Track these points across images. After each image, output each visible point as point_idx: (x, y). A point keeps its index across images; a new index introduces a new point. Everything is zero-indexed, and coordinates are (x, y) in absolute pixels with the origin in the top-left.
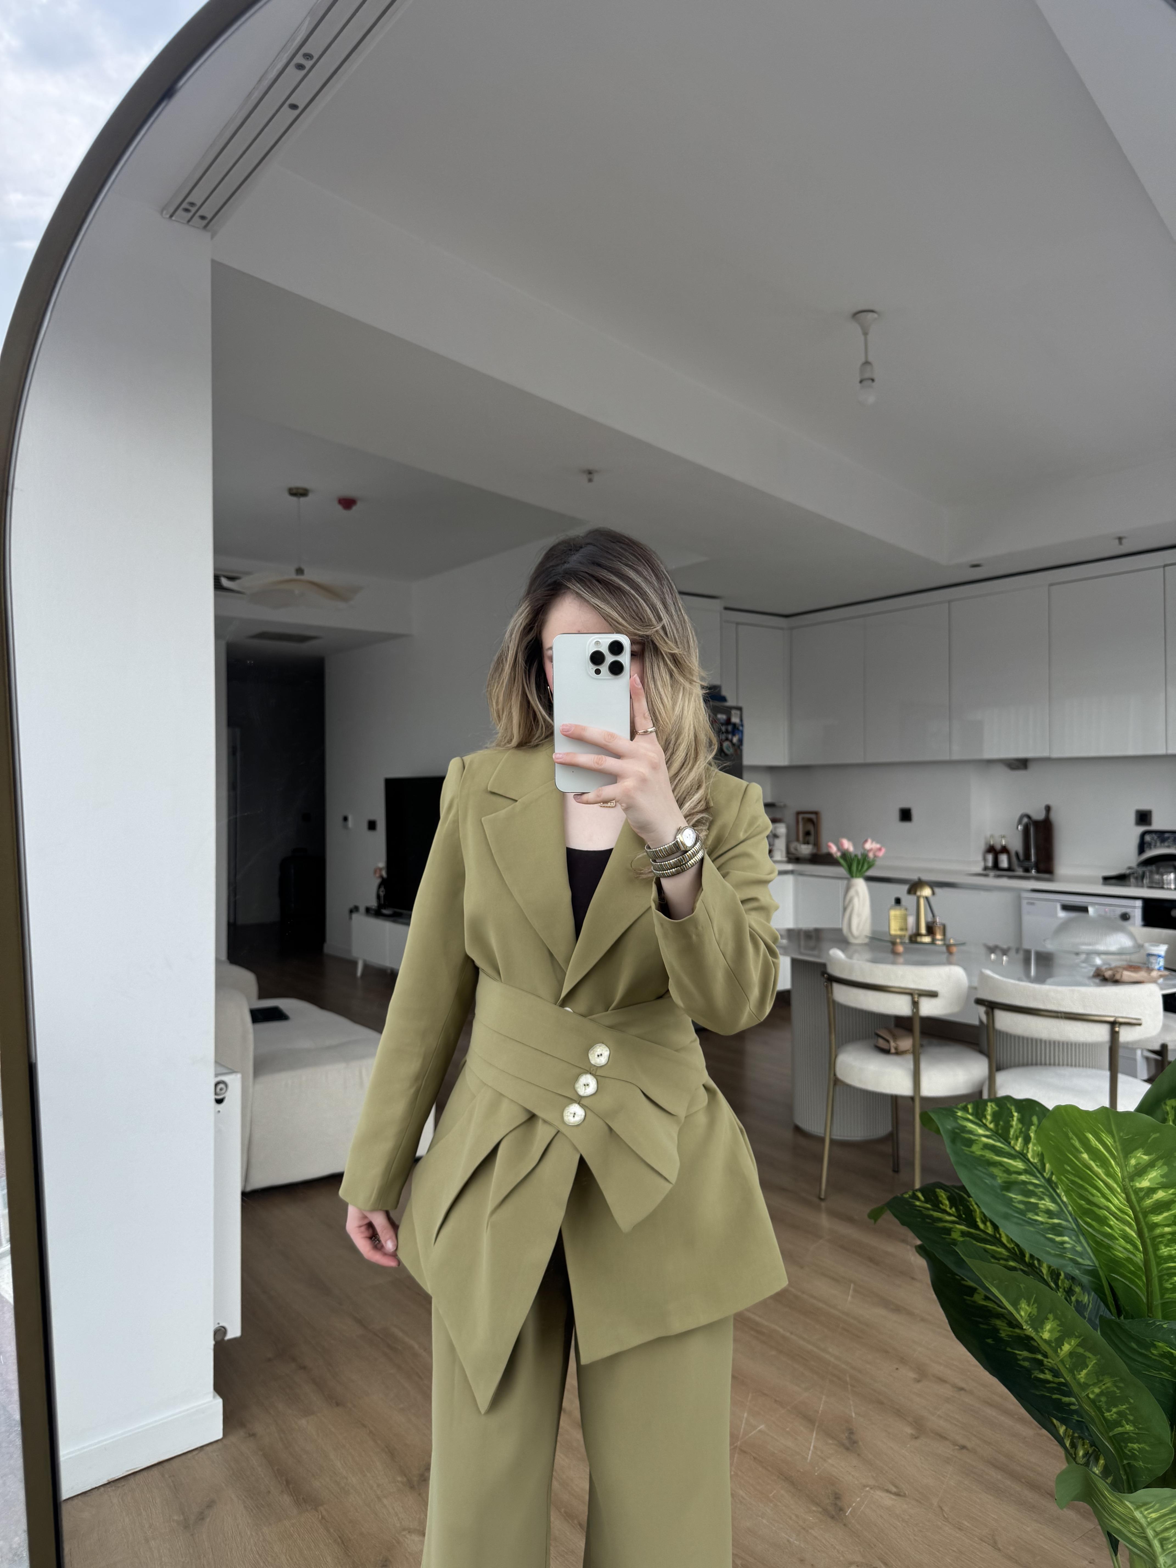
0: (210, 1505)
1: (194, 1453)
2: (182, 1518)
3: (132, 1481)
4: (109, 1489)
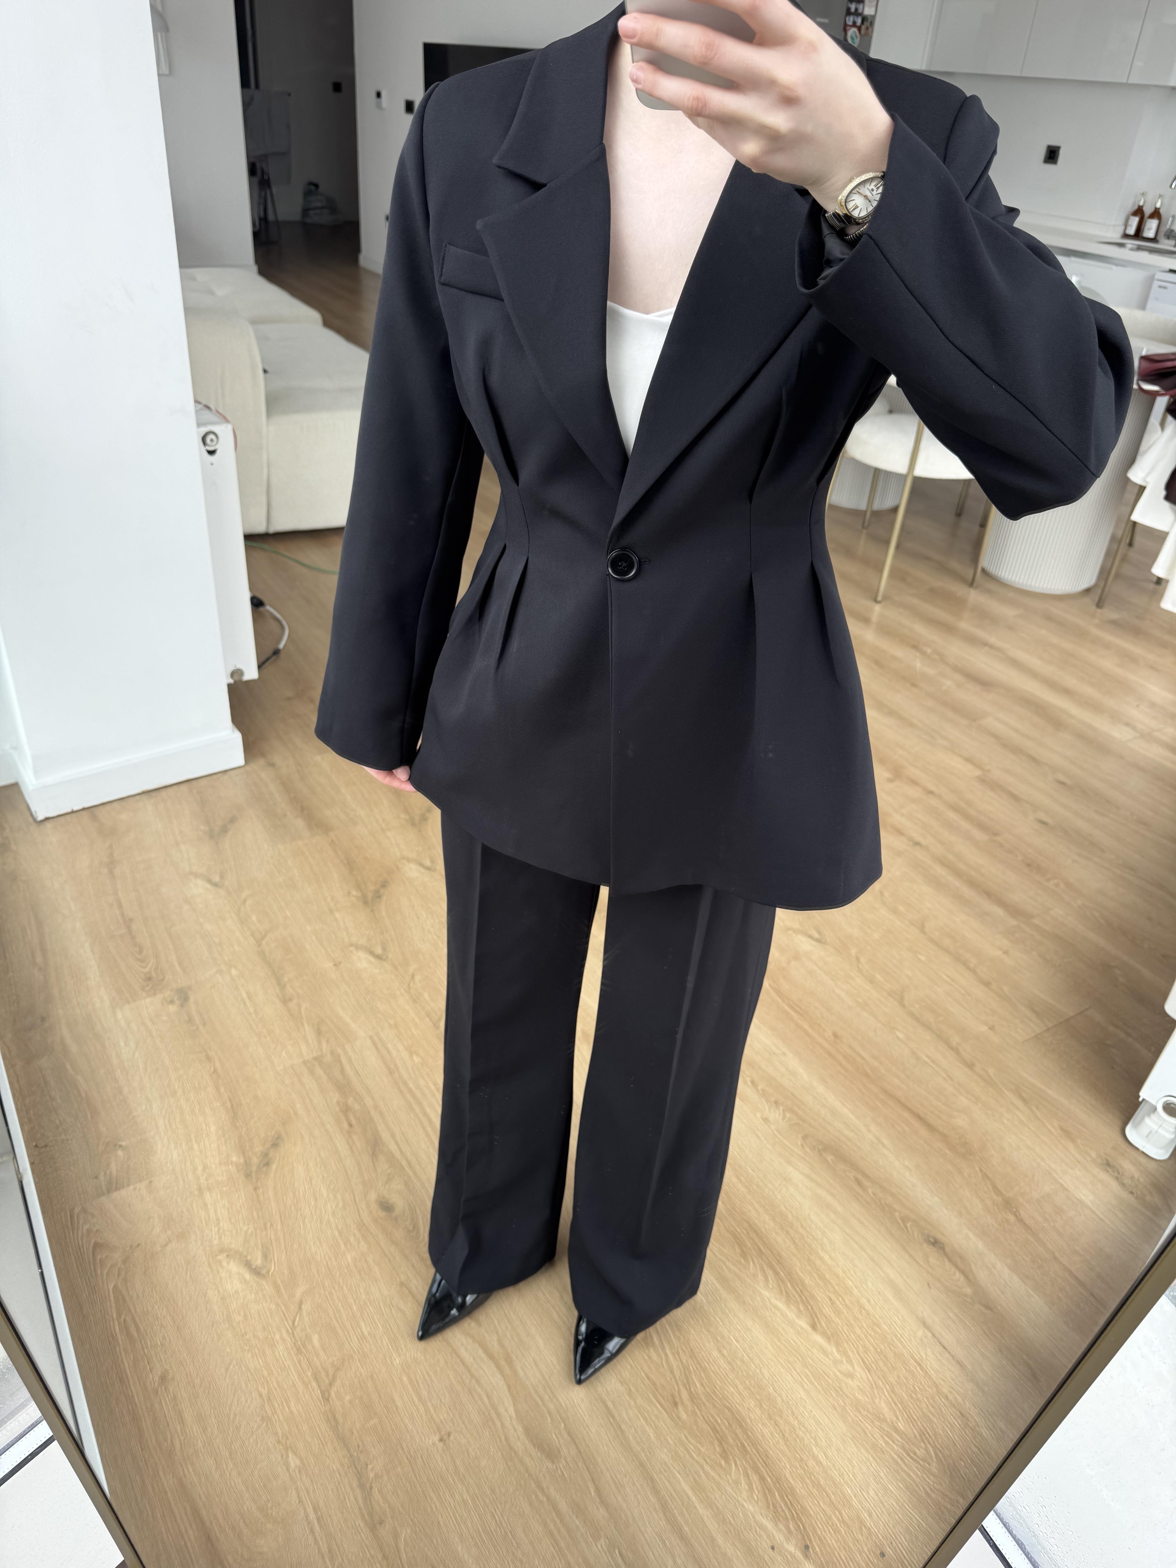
0: (233, 820)
1: (219, 775)
2: (207, 828)
3: (163, 793)
4: (144, 797)
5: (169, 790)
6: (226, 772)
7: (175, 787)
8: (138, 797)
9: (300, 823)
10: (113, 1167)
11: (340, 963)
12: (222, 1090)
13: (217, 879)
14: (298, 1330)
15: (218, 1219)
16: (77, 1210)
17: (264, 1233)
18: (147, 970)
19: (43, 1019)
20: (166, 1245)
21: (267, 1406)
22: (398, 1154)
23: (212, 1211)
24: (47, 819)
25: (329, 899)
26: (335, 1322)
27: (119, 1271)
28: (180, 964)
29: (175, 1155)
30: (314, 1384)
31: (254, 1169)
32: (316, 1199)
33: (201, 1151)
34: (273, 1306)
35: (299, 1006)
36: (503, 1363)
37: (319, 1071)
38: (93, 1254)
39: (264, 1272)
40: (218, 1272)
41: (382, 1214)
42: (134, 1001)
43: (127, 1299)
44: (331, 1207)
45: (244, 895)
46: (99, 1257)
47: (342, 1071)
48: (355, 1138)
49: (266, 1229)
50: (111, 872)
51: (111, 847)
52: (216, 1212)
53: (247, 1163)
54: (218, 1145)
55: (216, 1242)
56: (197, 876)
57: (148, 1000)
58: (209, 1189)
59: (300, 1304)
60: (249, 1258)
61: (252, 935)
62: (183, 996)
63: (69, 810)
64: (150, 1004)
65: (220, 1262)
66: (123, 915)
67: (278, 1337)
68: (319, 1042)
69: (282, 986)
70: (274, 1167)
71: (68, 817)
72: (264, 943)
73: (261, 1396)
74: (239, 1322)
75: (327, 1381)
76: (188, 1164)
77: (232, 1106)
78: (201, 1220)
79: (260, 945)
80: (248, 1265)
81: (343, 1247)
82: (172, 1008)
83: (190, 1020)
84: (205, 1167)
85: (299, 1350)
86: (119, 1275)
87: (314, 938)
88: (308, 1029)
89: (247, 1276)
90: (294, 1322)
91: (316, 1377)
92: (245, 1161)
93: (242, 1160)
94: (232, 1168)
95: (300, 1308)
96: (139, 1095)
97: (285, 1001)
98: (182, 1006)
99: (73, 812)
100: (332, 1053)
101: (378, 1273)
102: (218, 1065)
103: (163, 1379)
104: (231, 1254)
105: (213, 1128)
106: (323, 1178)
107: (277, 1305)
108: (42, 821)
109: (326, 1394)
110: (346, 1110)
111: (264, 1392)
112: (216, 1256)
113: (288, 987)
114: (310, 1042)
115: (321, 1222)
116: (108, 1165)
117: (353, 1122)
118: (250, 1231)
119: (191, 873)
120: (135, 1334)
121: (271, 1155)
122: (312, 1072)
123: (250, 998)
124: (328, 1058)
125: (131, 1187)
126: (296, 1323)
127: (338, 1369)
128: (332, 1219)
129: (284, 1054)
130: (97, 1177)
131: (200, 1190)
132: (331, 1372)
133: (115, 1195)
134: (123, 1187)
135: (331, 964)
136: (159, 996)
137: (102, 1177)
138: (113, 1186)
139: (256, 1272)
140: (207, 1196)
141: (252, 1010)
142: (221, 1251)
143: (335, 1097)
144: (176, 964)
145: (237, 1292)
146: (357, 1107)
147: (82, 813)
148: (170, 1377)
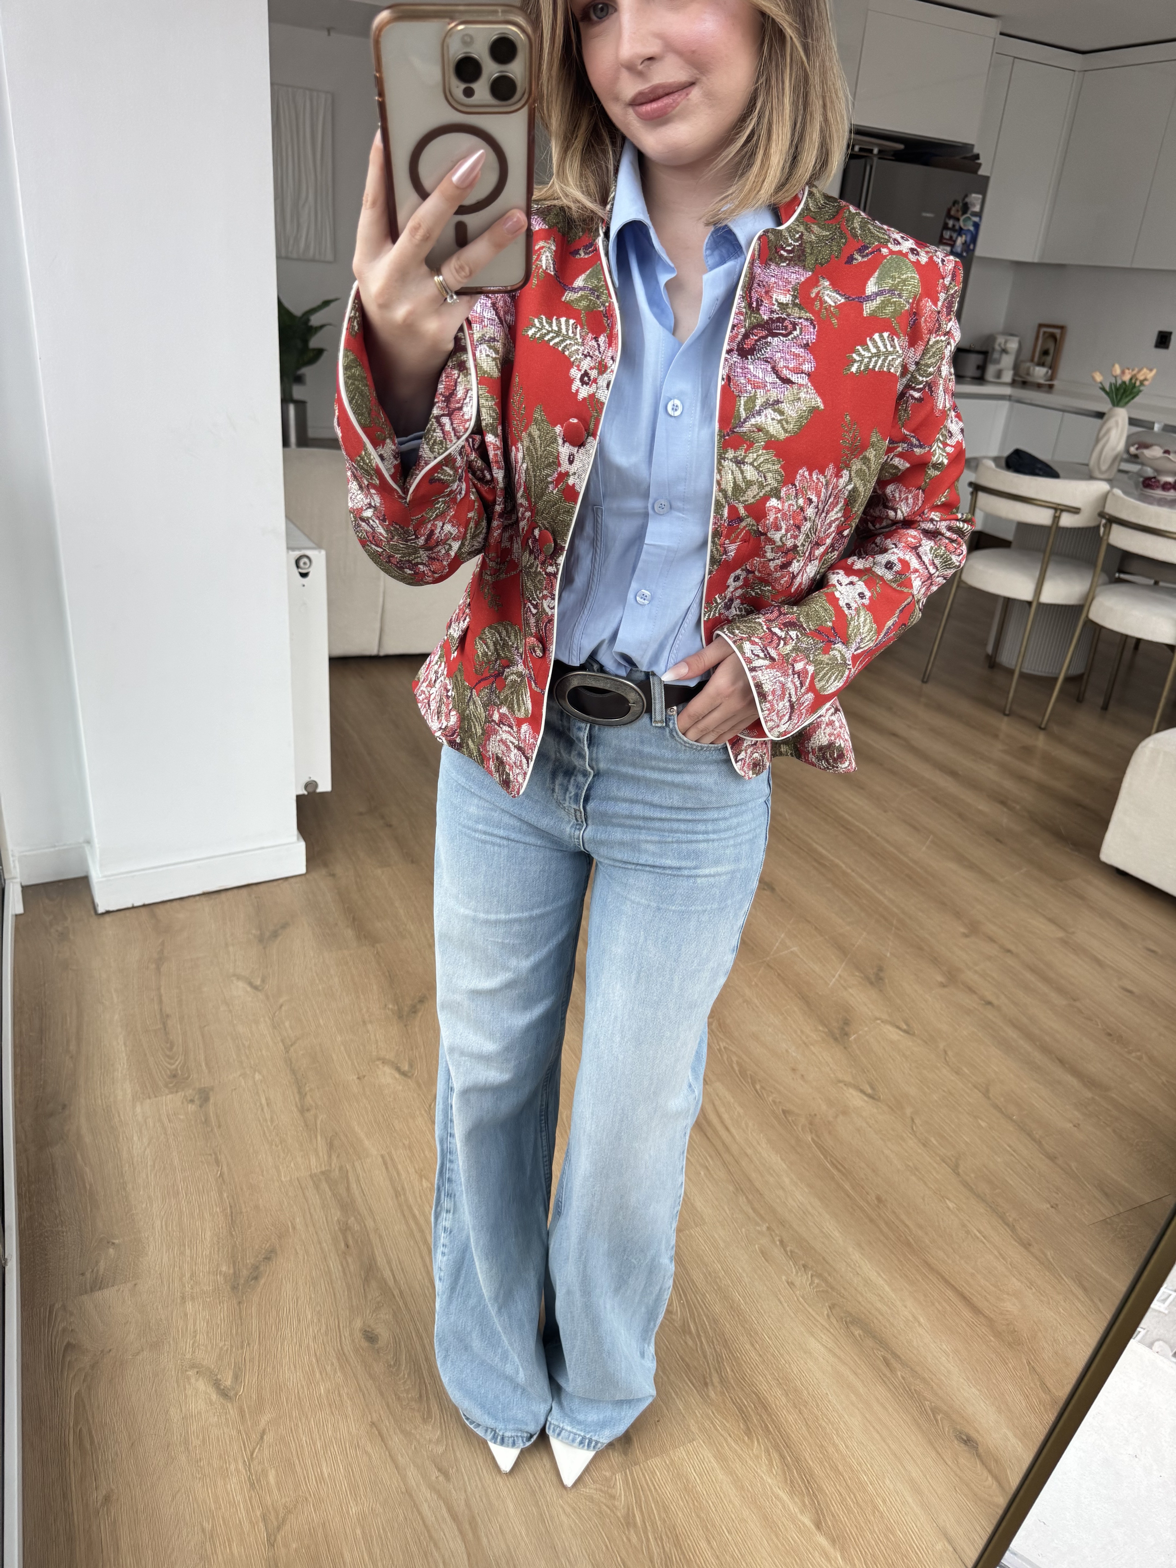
0: (285, 926)
1: (280, 882)
2: (259, 932)
3: (223, 895)
4: (203, 898)
5: (229, 893)
6: (286, 878)
7: (235, 891)
8: (197, 898)
9: (349, 933)
10: (102, 1265)
11: (364, 1076)
12: (225, 1195)
13: (258, 982)
14: (256, 1462)
15: (195, 1332)
16: (57, 1306)
17: (240, 1351)
18: (173, 1067)
19: (64, 1107)
20: (138, 1354)
21: (208, 1544)
22: (391, 1283)
23: (191, 1322)
24: (108, 912)
25: (365, 1010)
26: (295, 1458)
27: (85, 1376)
28: (207, 1064)
29: (165, 1259)
30: (261, 1525)
31: (242, 1281)
32: (299, 1321)
33: (192, 1258)
34: (234, 1433)
35: (316, 1117)
36: (467, 1526)
37: (324, 1186)
38: (64, 1356)
39: (232, 1393)
40: (185, 1389)
41: (365, 1344)
42: (156, 1097)
43: (87, 1407)
44: (313, 1331)
45: (281, 1001)
46: (68, 1359)
47: (348, 1189)
48: (350, 1260)
49: (242, 1347)
50: (158, 969)
51: (163, 943)
52: (195, 1325)
53: (236, 1275)
54: (210, 1253)
55: (188, 1356)
56: (239, 977)
57: (170, 1097)
58: (193, 1299)
59: (263, 1433)
60: (219, 1377)
61: (283, 1041)
62: (204, 1096)
63: (130, 905)
64: (170, 1101)
65: (188, 1378)
66: (161, 1010)
67: (233, 1467)
68: (330, 1157)
69: (302, 1095)
70: (262, 1281)
71: (127, 913)
72: (292, 1049)
73: (203, 1530)
74: (195, 1446)
75: (275, 1524)
76: (177, 1269)
77: (232, 1213)
78: (178, 1331)
79: (287, 1052)
80: (217, 1384)
81: (318, 1375)
82: (191, 1108)
83: (207, 1121)
84: (192, 1275)
85: (252, 1485)
86: (84, 1381)
87: (342, 1048)
88: (321, 1142)
89: (214, 1397)
90: (252, 1454)
91: (264, 1518)
92: (235, 1273)
93: (232, 1271)
94: (220, 1279)
95: (262, 1438)
96: (141, 1193)
97: (303, 1110)
98: (201, 1106)
99: (133, 907)
100: (341, 1168)
101: (349, 1409)
102: (225, 1169)
103: (107, 1499)
104: (200, 1370)
105: (208, 1234)
106: (310, 1298)
107: (239, 1432)
108: (103, 914)
109: (273, 1538)
110: (345, 1229)
111: (208, 1526)
112: (186, 1371)
113: (308, 1097)
114: (321, 1155)
115: (300, 1346)
116: (97, 1262)
117: (351, 1242)
118: (225, 1348)
119: (234, 975)
120: (89, 1447)
121: (262, 1268)
122: (317, 1187)
123: (268, 1104)
124: (336, 1174)
125: (116, 1287)
126: (254, 1455)
127: (290, 1512)
128: (311, 1344)
129: (292, 1165)
130: (83, 1274)
131: (183, 1298)
132: (281, 1515)
133: (98, 1295)
134: (107, 1287)
135: (355, 1077)
136: (181, 1094)
137: (88, 1275)
138: (98, 1284)
139: (224, 1393)
140: (189, 1306)
141: (268, 1117)
142: (193, 1366)
143: (336, 1214)
144: (203, 1064)
145: (200, 1413)
146: (357, 1227)
147: (142, 910)
148: (115, 1497)
